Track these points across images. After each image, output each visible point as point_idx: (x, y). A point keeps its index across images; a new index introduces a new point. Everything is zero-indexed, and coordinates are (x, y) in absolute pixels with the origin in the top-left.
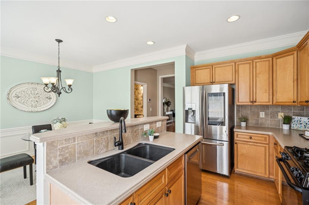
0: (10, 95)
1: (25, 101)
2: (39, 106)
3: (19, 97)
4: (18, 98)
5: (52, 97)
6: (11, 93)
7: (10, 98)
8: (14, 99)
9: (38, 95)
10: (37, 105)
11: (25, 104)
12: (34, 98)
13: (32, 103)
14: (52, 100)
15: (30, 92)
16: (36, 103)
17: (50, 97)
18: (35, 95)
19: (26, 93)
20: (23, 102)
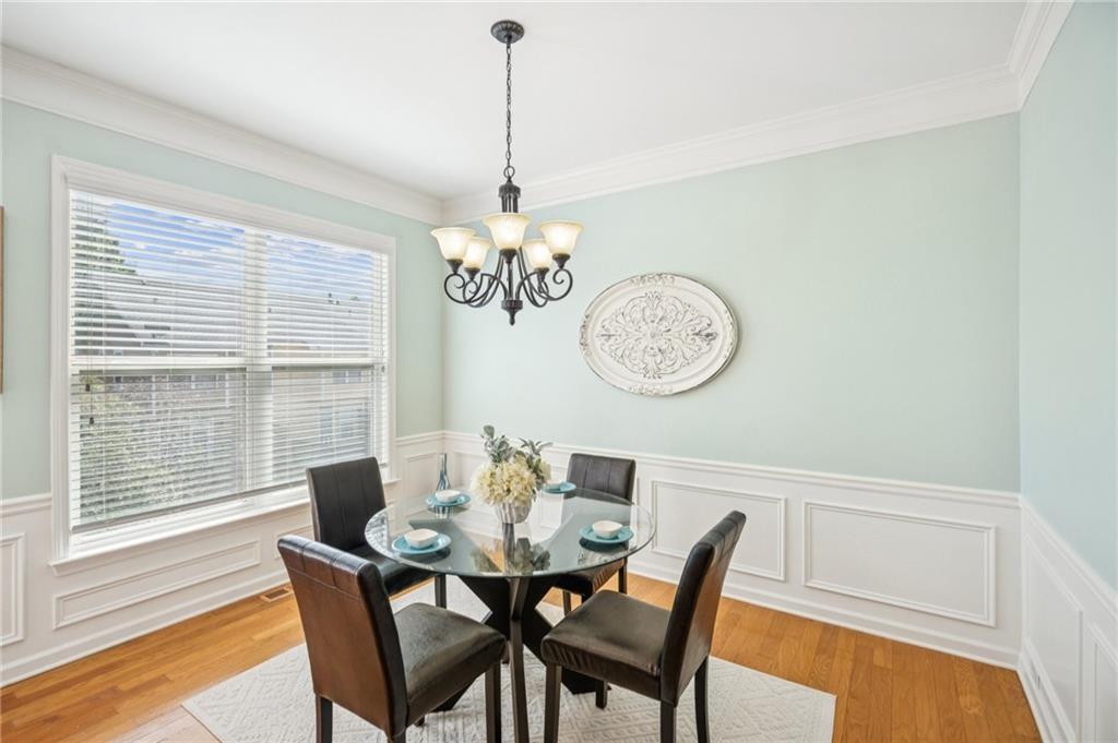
0: (589, 330)
1: (627, 352)
2: (670, 370)
3: (610, 336)
4: (607, 340)
5: (720, 331)
6: (591, 325)
7: (589, 342)
8: (598, 343)
9: (665, 323)
10: (662, 366)
11: (626, 360)
12: (653, 337)
13: (648, 359)
14: (717, 343)
15: (639, 316)
16: (659, 359)
17: (709, 331)
18: (655, 324)
19: (628, 318)
20: (619, 353)
